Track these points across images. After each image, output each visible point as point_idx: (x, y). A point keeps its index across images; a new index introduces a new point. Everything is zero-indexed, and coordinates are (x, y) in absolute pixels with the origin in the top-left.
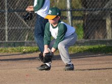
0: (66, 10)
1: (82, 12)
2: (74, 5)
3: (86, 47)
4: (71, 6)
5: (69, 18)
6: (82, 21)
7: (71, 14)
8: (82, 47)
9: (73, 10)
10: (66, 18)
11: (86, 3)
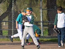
0: (40, 22)
1: (48, 23)
2: (44, 20)
3: (49, 39)
4: (42, 20)
5: (42, 25)
6: (48, 27)
7: (43, 24)
8: (47, 39)
9: (43, 22)
10: (40, 25)
11: (50, 19)
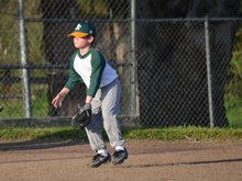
0: (19, 67)
1: (47, 70)
2: (32, 59)
3: (52, 130)
4: (27, 60)
5: (25, 80)
6: (47, 86)
7: (28, 73)
8: (46, 129)
9: (30, 67)
10: (20, 80)
11: (53, 56)
